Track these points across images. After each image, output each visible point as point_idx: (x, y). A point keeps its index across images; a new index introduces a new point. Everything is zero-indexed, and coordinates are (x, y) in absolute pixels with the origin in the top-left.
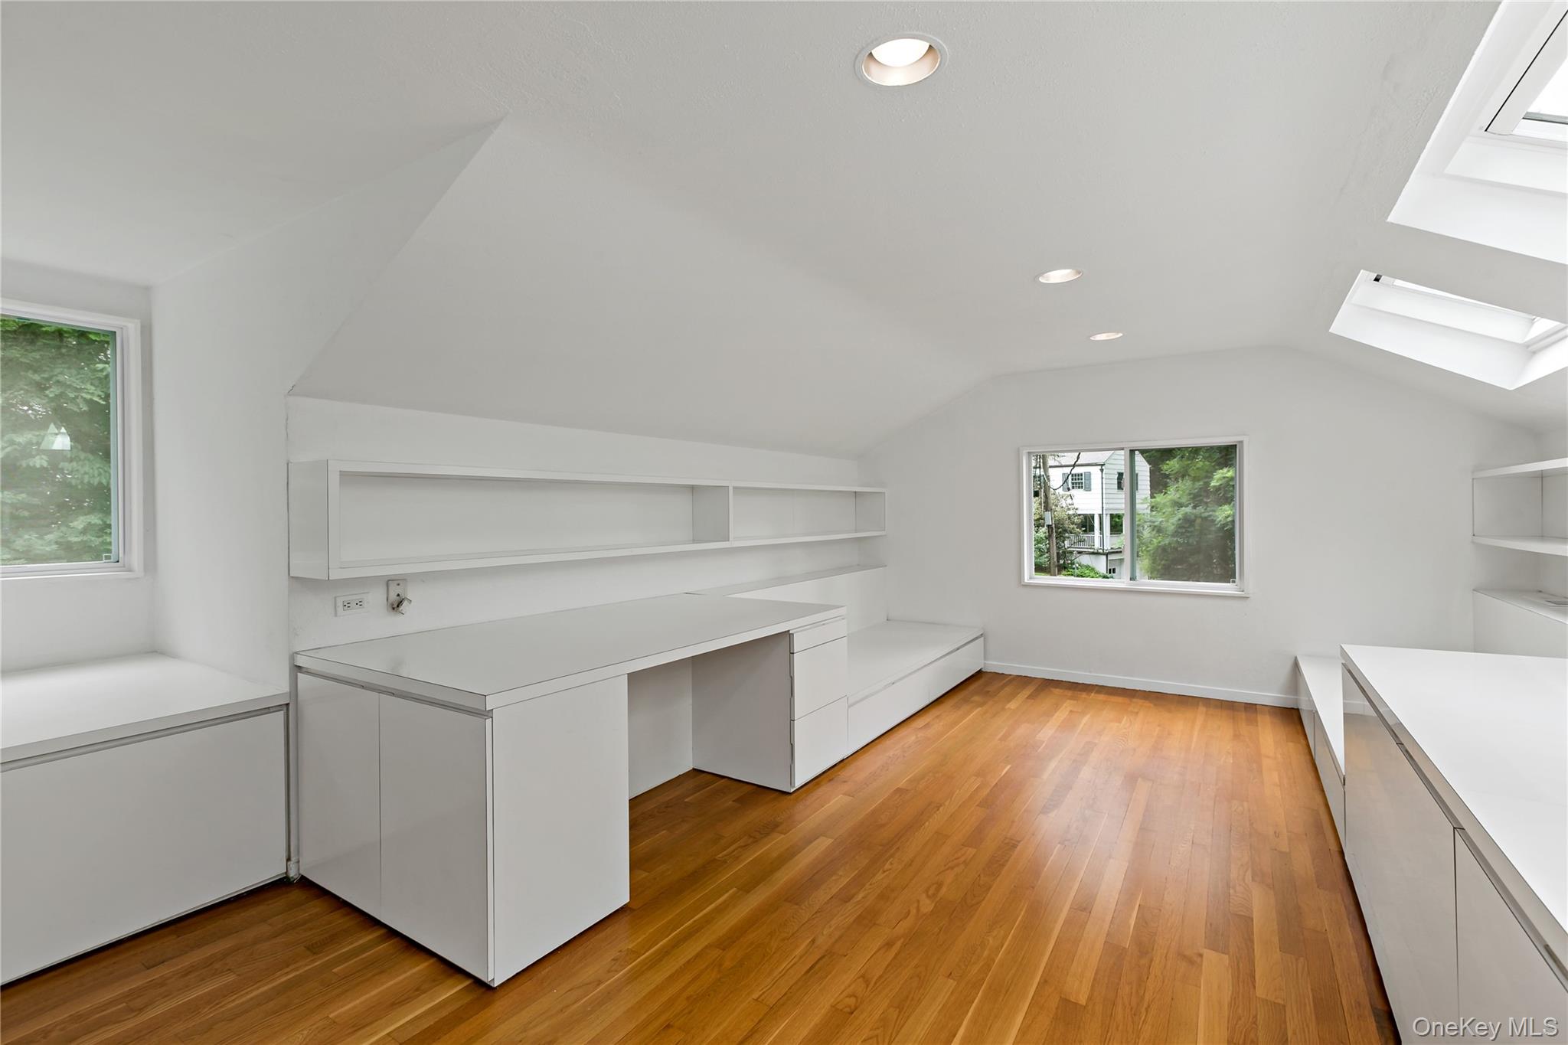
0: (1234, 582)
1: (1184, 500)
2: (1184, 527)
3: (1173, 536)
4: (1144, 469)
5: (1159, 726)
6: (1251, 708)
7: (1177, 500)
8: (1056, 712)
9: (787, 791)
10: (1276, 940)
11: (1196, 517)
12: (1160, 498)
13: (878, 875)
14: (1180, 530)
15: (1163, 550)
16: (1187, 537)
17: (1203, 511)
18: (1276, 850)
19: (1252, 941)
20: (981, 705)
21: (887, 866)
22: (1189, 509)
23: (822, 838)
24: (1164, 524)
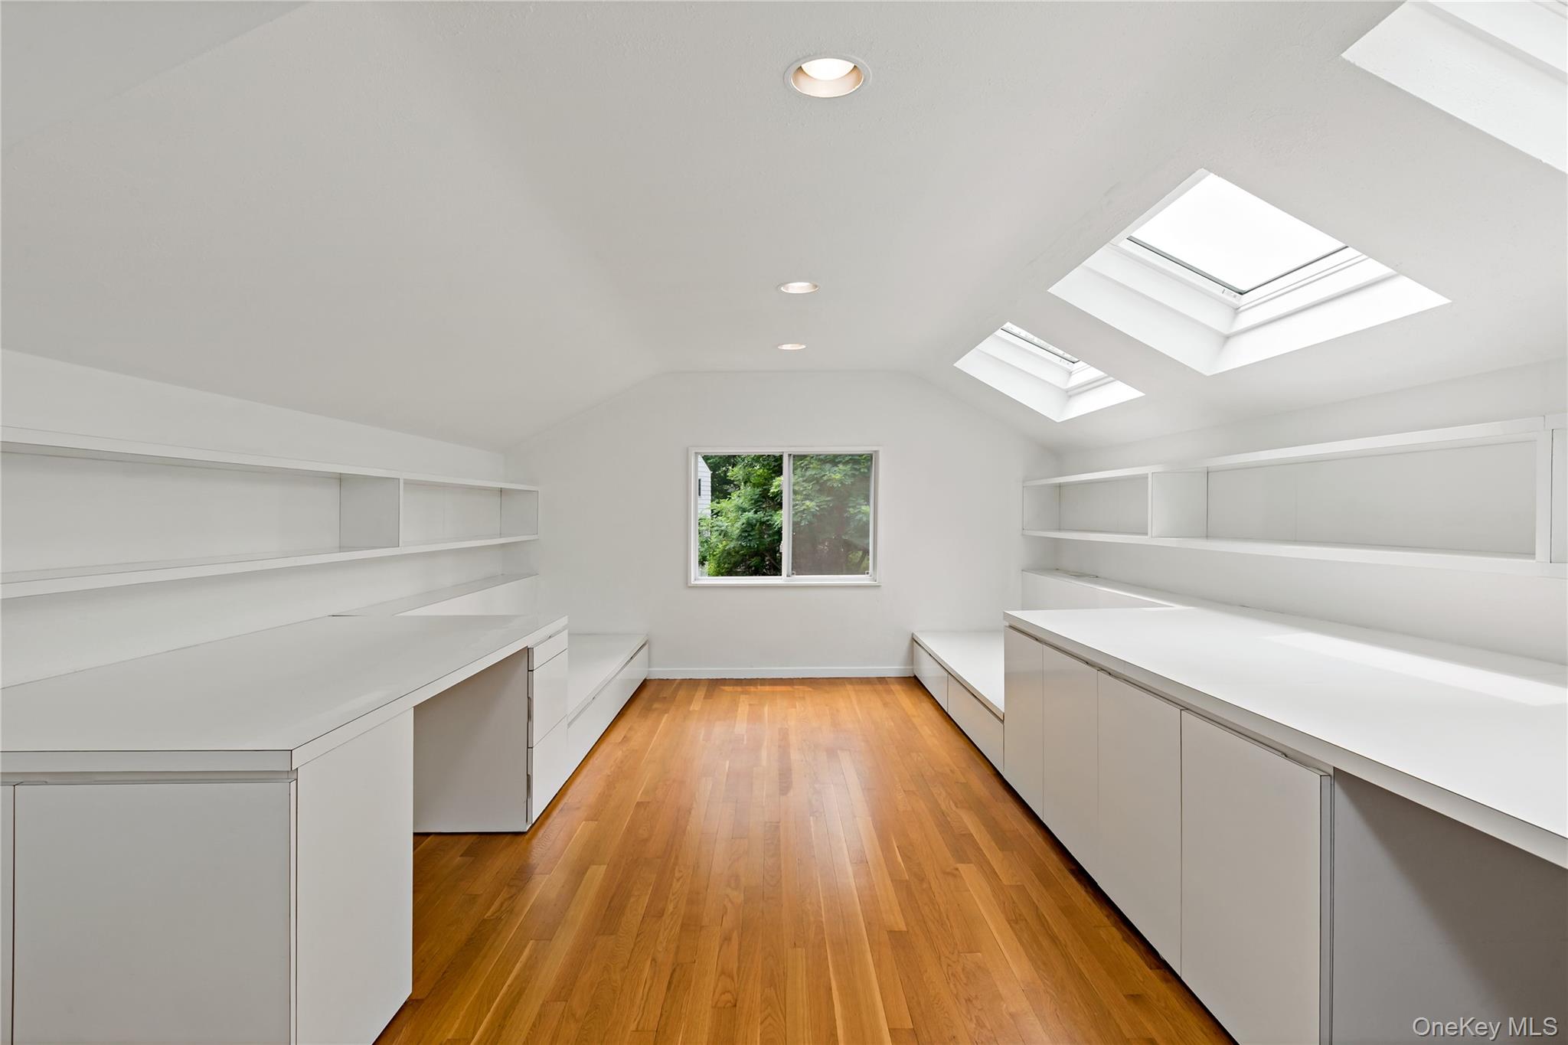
0: (868, 573)
1: (746, 505)
2: (746, 531)
3: (737, 539)
4: (705, 474)
5: (827, 705)
6: (882, 680)
7: (741, 506)
8: (738, 707)
9: (521, 831)
10: (993, 844)
11: (757, 521)
12: (724, 504)
13: (674, 885)
14: (743, 534)
15: (728, 553)
16: (749, 540)
17: (762, 515)
18: (957, 783)
19: (981, 850)
20: (666, 711)
21: (677, 875)
22: (751, 514)
23: (593, 868)
24: (730, 529)
